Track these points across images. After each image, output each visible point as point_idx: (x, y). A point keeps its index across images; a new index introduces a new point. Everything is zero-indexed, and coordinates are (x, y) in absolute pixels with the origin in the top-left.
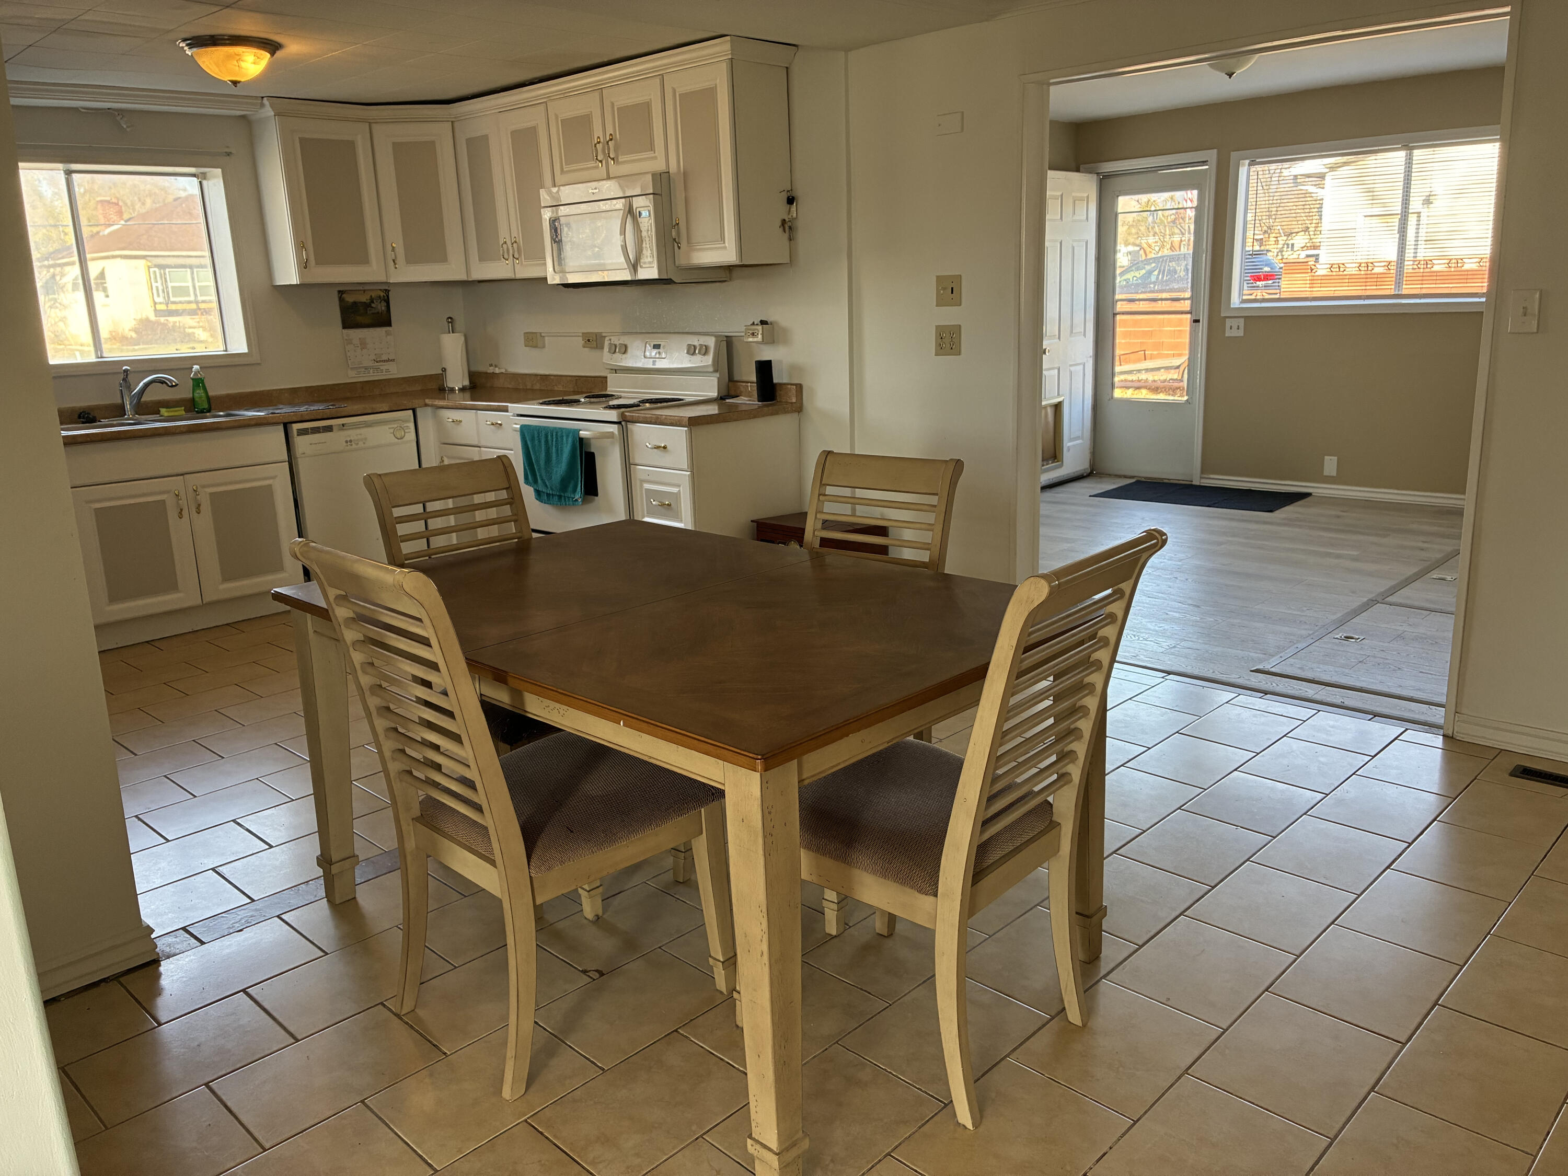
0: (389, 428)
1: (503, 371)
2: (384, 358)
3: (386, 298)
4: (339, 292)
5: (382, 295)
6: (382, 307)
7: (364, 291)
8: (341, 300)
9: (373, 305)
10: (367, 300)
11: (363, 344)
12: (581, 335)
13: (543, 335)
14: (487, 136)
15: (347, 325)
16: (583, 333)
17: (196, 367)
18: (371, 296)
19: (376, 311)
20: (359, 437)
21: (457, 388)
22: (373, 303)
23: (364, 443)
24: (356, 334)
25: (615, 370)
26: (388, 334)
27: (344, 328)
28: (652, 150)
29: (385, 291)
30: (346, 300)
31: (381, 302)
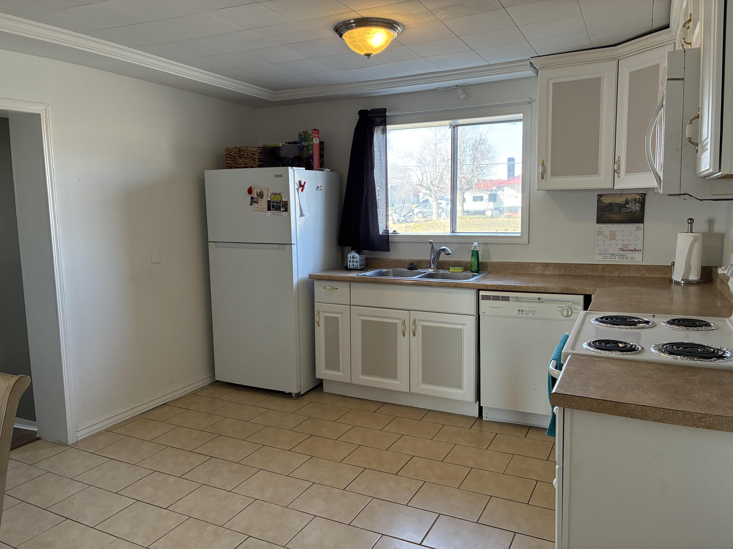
0: (558, 307)
2: (631, 248)
3: (642, 200)
4: (598, 195)
5: (638, 198)
7: (621, 195)
8: (599, 201)
9: (628, 206)
10: (623, 202)
11: (613, 236)
15: (600, 221)
17: (476, 244)
18: (627, 199)
19: (629, 211)
20: (531, 309)
22: (628, 204)
23: (533, 314)
24: (608, 228)
27: (598, 222)
29: (640, 195)
30: (604, 201)
31: (635, 203)
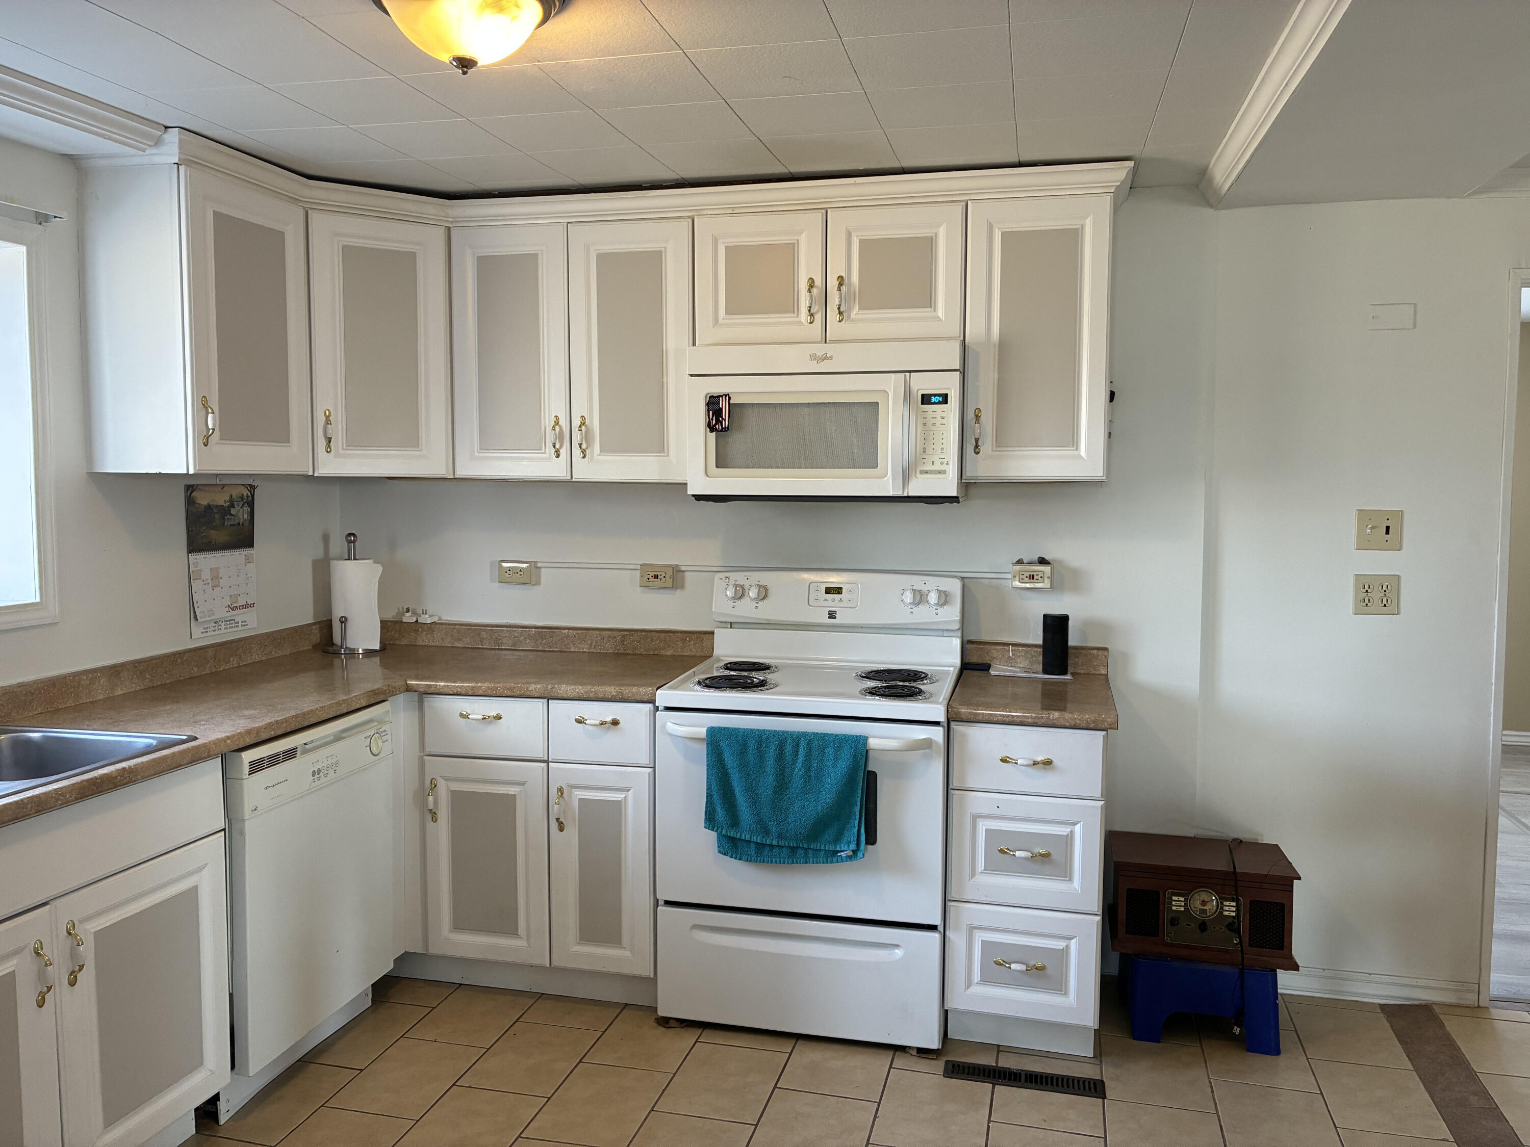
1: (435, 619)
2: (241, 601)
3: (250, 498)
4: (186, 489)
5: (245, 495)
6: (241, 513)
7: (223, 486)
8: (190, 502)
9: (233, 511)
10: (225, 502)
11: (217, 578)
12: (639, 567)
13: (539, 565)
14: (534, 257)
15: (194, 545)
16: (641, 565)
18: (231, 496)
19: (235, 522)
21: (360, 651)
22: (233, 506)
24: (206, 561)
25: (731, 623)
26: (248, 560)
27: (190, 550)
28: (931, 307)
29: (249, 488)
30: (198, 502)
31: (243, 505)
